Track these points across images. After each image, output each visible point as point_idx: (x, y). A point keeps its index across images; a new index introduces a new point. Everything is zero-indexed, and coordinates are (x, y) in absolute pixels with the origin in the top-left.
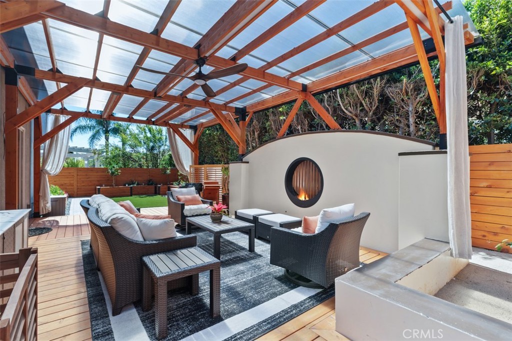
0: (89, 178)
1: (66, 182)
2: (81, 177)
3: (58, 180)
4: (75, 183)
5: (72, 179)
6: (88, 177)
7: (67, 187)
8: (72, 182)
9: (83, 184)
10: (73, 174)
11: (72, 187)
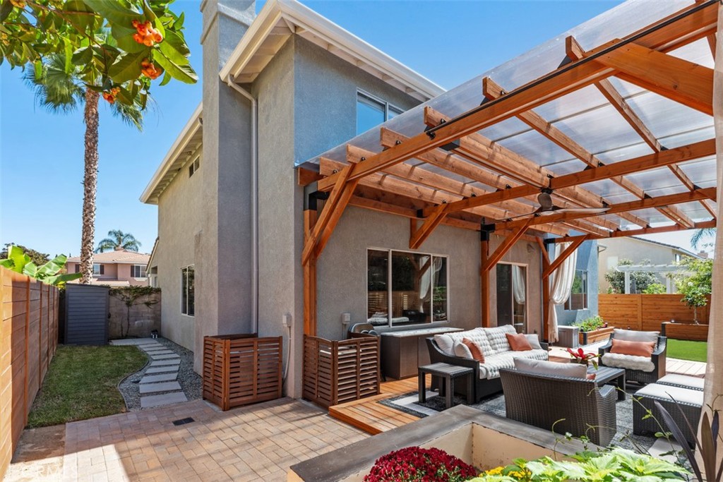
0: (659, 308)
1: (627, 313)
2: (647, 307)
3: (617, 309)
4: (639, 315)
5: (634, 309)
6: (657, 307)
7: (629, 319)
8: (635, 313)
9: (649, 317)
10: (636, 303)
11: (636, 320)
